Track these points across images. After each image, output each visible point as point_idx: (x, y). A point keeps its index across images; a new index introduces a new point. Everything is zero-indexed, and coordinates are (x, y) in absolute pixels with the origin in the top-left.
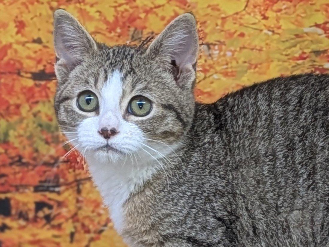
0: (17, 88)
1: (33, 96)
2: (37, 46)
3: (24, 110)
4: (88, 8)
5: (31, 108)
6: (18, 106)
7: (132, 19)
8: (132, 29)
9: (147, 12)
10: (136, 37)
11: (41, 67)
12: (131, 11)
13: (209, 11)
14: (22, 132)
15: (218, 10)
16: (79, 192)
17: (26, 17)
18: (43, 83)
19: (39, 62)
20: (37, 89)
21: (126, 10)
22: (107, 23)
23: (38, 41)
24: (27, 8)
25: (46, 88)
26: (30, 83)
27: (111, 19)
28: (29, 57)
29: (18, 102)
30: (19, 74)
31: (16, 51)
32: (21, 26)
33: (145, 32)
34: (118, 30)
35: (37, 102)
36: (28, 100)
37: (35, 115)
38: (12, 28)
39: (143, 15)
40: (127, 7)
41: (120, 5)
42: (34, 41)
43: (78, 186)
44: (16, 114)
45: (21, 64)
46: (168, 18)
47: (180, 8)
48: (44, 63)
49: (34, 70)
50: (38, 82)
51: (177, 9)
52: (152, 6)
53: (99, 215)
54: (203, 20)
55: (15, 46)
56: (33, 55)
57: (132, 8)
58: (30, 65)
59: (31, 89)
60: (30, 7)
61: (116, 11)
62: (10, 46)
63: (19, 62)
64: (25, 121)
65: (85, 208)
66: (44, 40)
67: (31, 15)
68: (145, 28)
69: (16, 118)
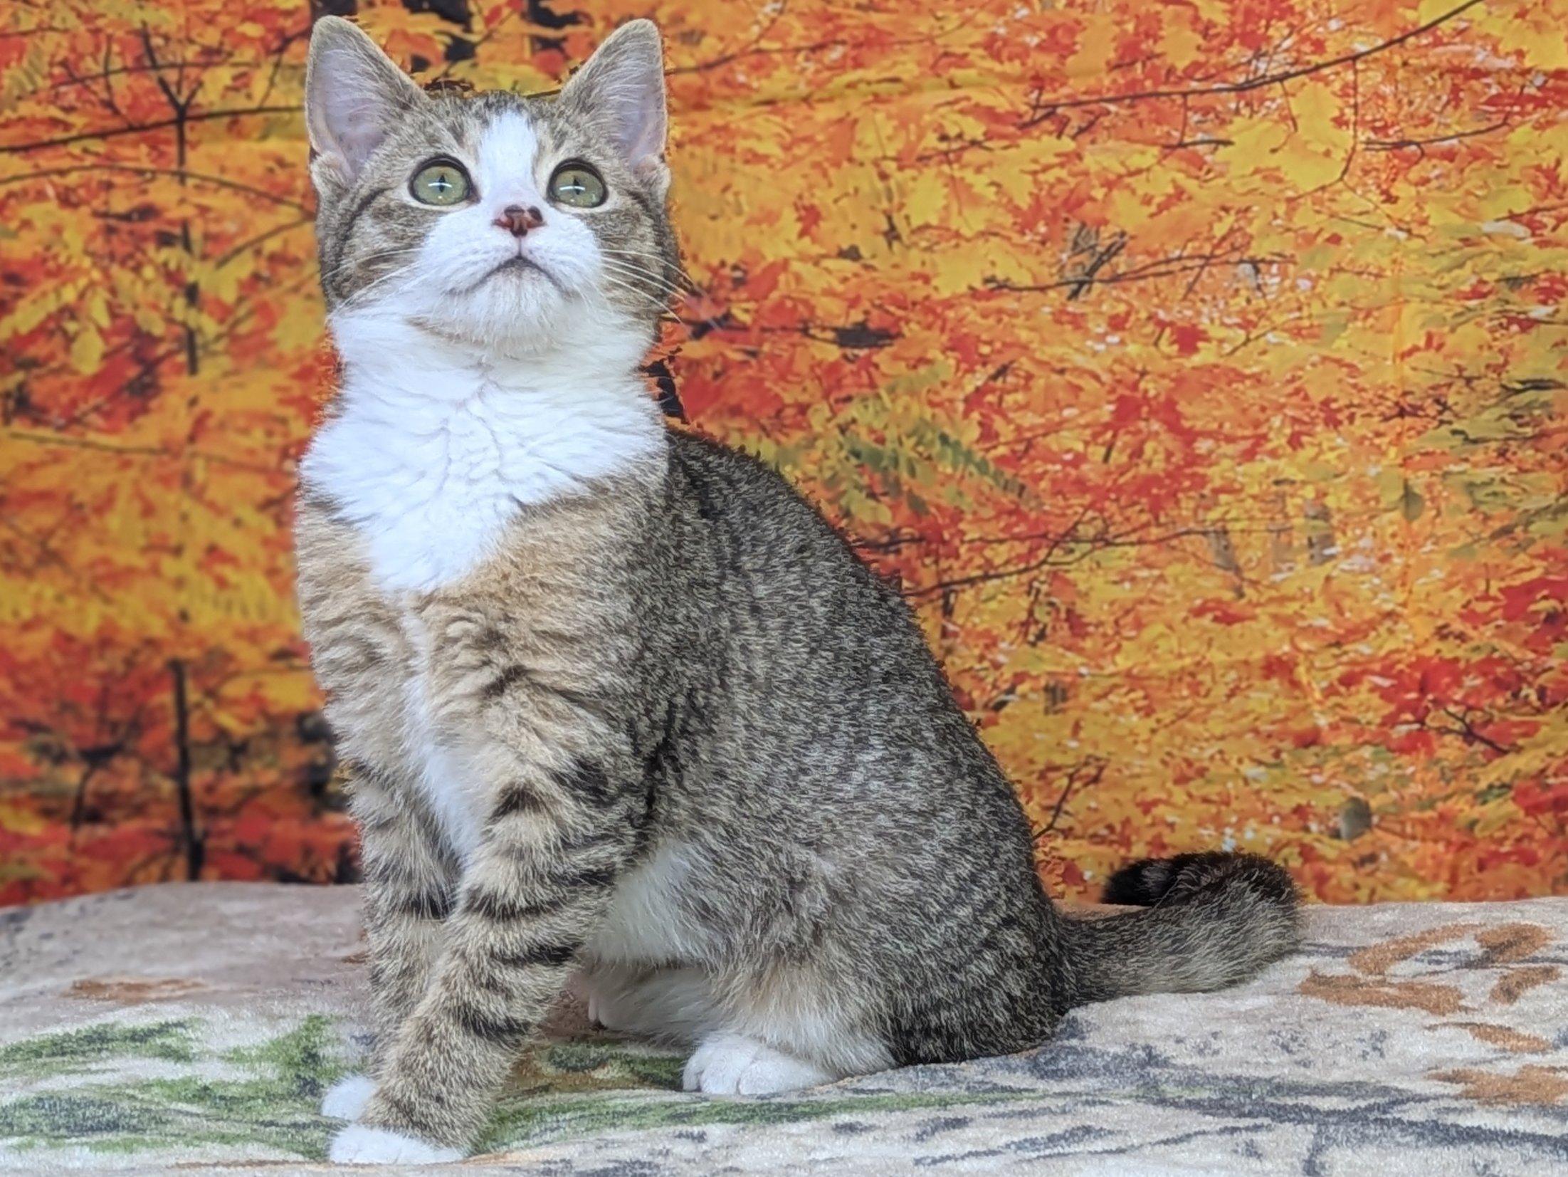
0: (802, 366)
1: (839, 385)
2: (848, 266)
3: (819, 417)
4: (969, 176)
5: (834, 414)
6: (803, 409)
7: (1074, 203)
8: (1074, 225)
9: (1109, 185)
10: (1082, 244)
11: (857, 316)
12: (1072, 182)
13: (1257, 181)
14: (811, 469)
15: (1279, 180)
16: (948, 611)
17: (822, 197)
18: (862, 353)
19: (854, 303)
20: (849, 367)
21: (1060, 180)
22: (1016, 210)
23: (852, 254)
24: (825, 174)
25: (869, 364)
26: (833, 353)
27: (1024, 202)
28: (829, 292)
29: (804, 398)
30: (805, 332)
31: (798, 278)
32: (810, 217)
33: (1105, 232)
34: (1042, 228)
35: (848, 399)
36: (826, 396)
37: (843, 430)
38: (790, 222)
39: (1099, 193)
40: (1063, 173)
41: (1046, 168)
42: (842, 254)
43: (946, 596)
44: (799, 426)
45: (812, 309)
46: (1158, 200)
47: (1189, 176)
48: (866, 305)
49: (840, 323)
50: (850, 352)
51: (1180, 177)
52: (1122, 171)
53: (997, 666)
54: (1242, 203)
55: (796, 266)
56: (840, 288)
57: (1073, 175)
58: (833, 311)
59: (833, 368)
60: (832, 172)
61: (1036, 183)
62: (785, 265)
63: (806, 303)
64: (820, 444)
65: (963, 651)
66: (864, 252)
67: (835, 193)
68: (1105, 222)
69: (798, 436)
